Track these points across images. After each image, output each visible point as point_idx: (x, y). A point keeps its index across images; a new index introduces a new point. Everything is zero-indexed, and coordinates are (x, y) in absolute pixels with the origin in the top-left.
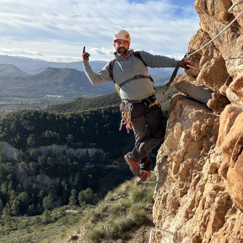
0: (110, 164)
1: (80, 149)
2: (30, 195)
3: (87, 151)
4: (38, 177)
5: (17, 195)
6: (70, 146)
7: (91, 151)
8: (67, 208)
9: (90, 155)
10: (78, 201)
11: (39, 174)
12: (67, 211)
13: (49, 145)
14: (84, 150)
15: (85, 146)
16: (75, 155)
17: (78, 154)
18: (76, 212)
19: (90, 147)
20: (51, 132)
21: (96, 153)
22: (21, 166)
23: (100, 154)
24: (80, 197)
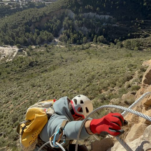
0: (115, 24)
1: (102, 16)
2: (78, 35)
3: (105, 17)
4: (82, 27)
5: (73, 35)
6: (98, 13)
7: (107, 17)
8: (91, 44)
9: (106, 19)
10: (97, 41)
11: (83, 26)
12: (92, 45)
13: (88, 12)
14: (104, 16)
15: (105, 14)
16: (99, 18)
17: (101, 18)
18: (95, 45)
19: (107, 15)
20: (89, 6)
21: (109, 18)
22: (76, 22)
23: (111, 18)
24: (98, 39)
